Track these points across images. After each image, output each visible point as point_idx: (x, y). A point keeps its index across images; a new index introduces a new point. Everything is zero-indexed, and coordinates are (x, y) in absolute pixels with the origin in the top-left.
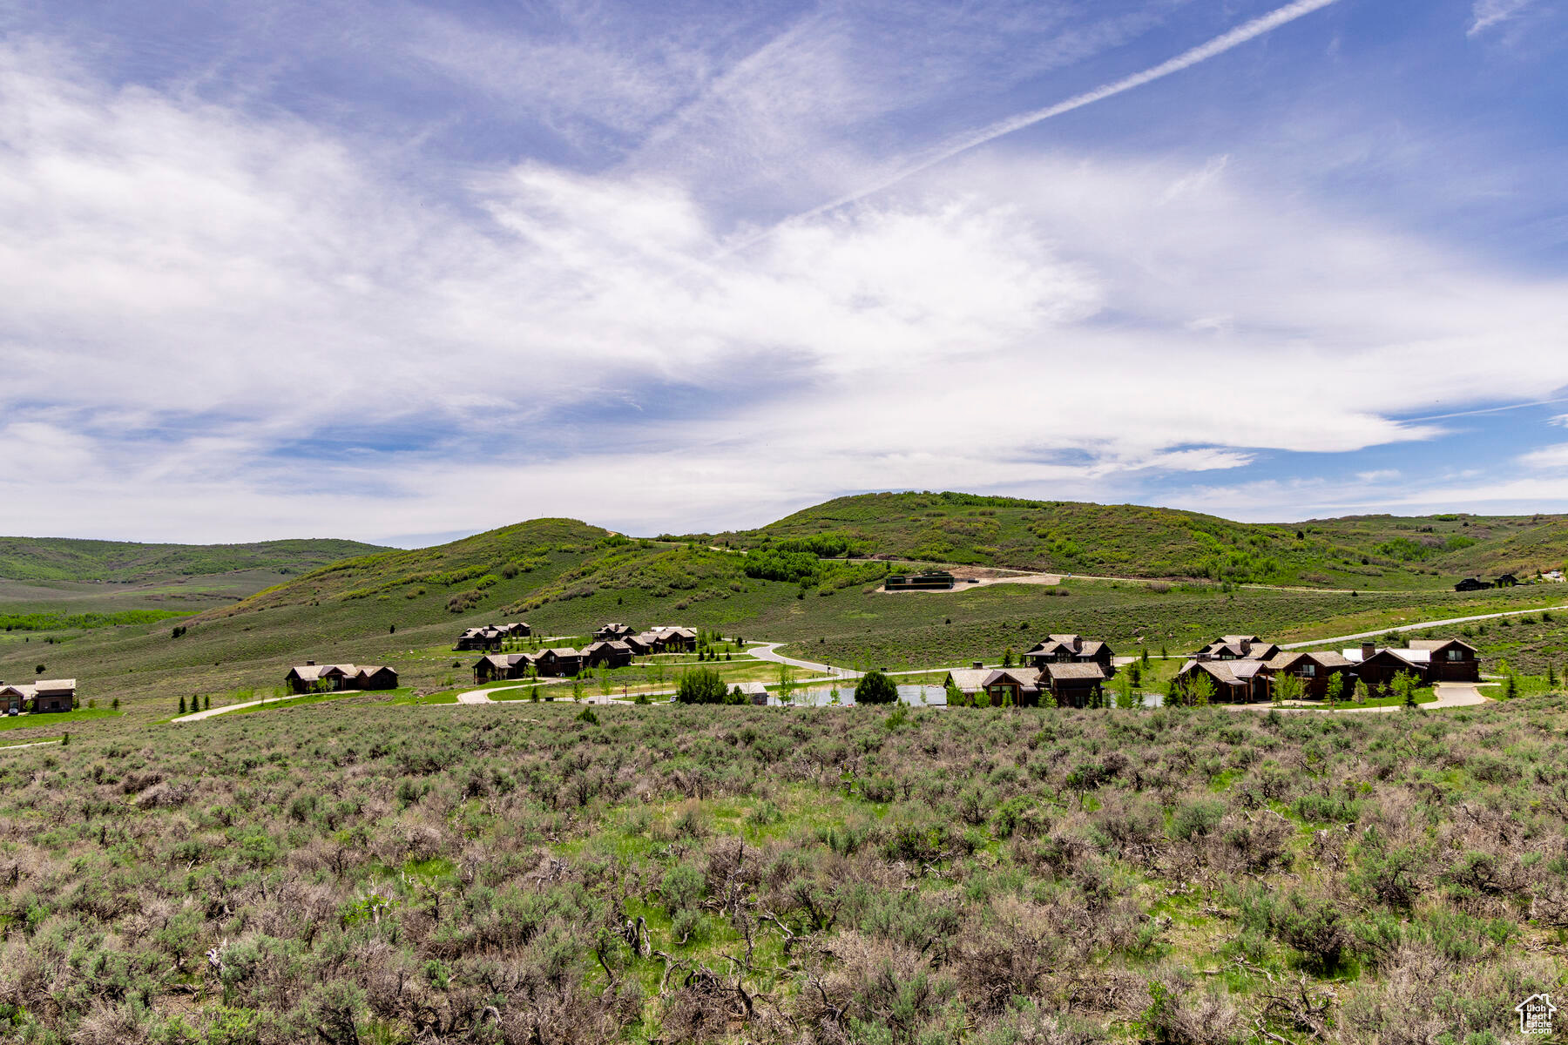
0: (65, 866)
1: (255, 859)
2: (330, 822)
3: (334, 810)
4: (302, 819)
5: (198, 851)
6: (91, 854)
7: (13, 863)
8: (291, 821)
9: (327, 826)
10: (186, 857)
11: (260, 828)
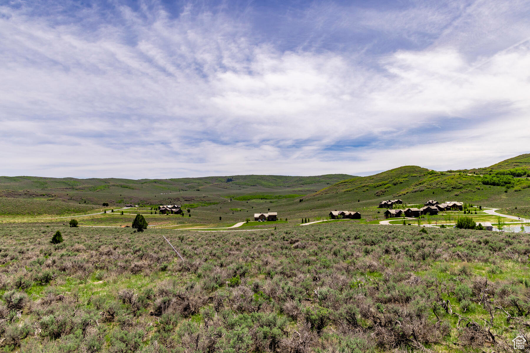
0: (278, 262)
1: (325, 266)
2: (344, 257)
3: (345, 254)
4: (336, 256)
5: (309, 262)
6: (283, 259)
7: (266, 259)
8: (333, 256)
9: (343, 258)
10: (306, 263)
11: (325, 257)
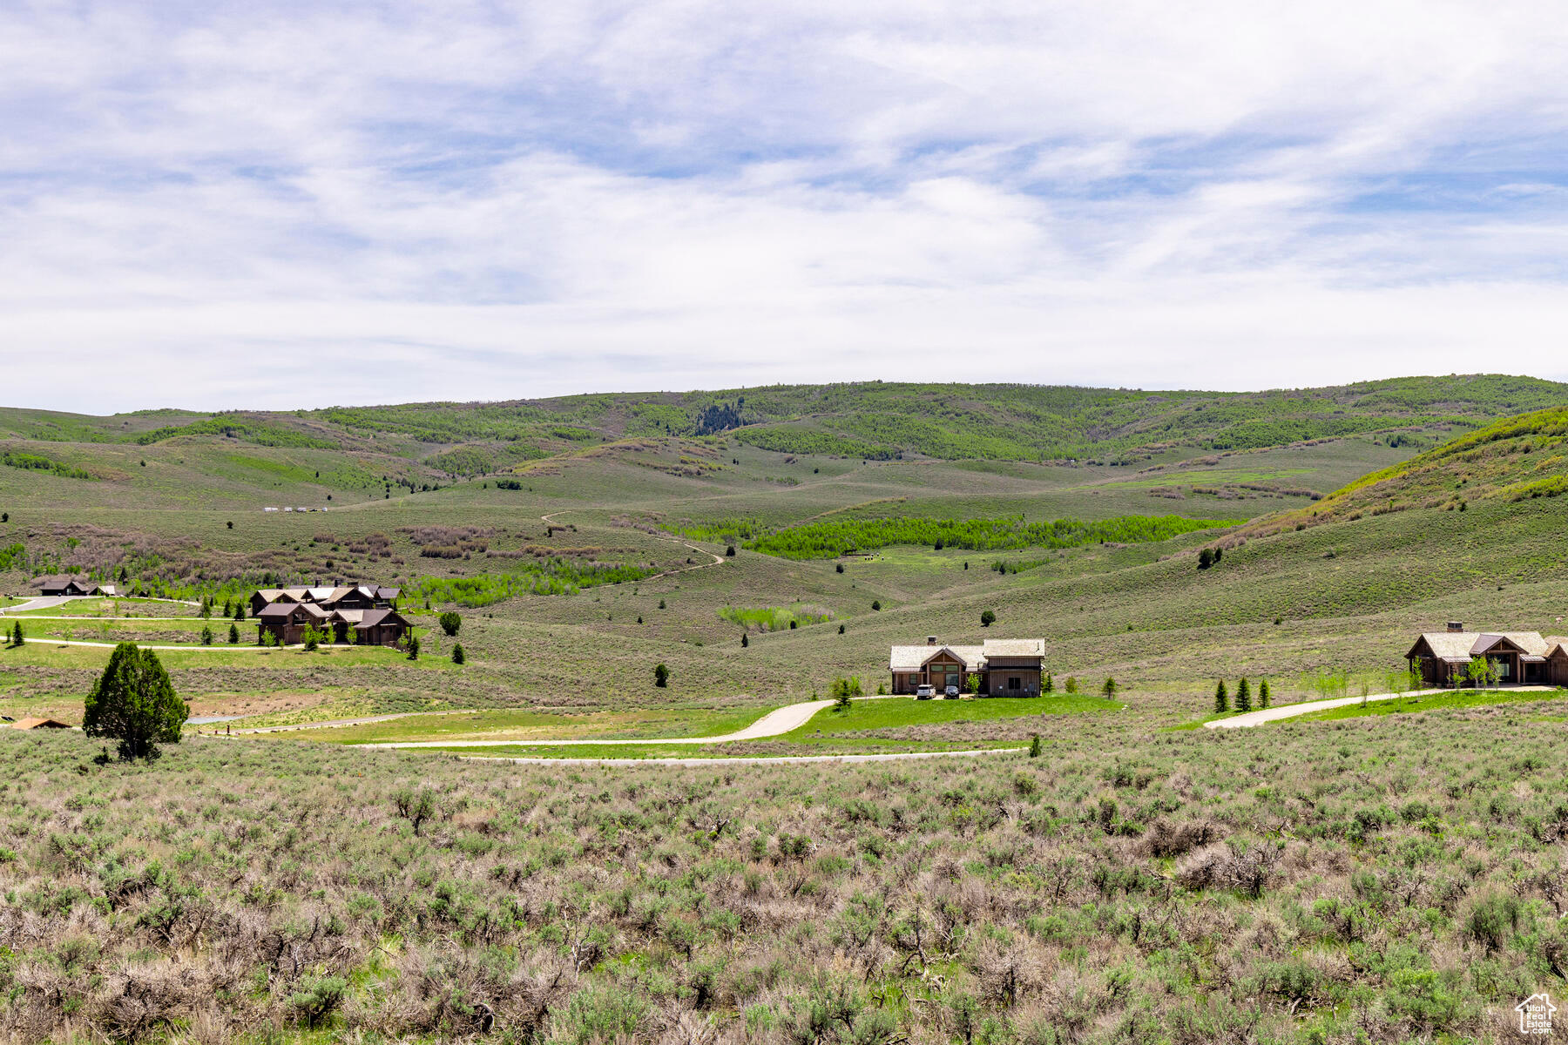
0: (1095, 984)
1: (1419, 1015)
2: (1550, 958)
3: (1556, 931)
4: (1494, 946)
5: (1306, 983)
6: (1127, 962)
7: (1007, 963)
8: (1472, 945)
9: (1545, 965)
10: (1283, 991)
11: (1414, 952)
